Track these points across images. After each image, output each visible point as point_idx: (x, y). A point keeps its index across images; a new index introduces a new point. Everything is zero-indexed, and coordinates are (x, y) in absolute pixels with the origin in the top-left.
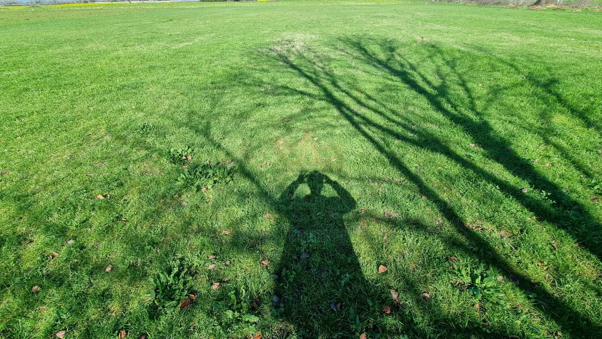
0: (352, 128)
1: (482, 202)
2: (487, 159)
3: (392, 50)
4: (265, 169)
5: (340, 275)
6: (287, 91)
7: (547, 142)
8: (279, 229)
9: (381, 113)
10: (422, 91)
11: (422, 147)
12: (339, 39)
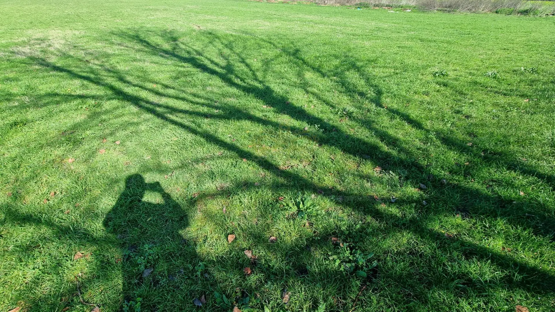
0: (158, 120)
2: (277, 114)
3: (175, 39)
4: (56, 200)
5: (194, 268)
6: (58, 99)
8: (102, 262)
9: (183, 99)
10: (213, 72)
11: (229, 119)
12: (113, 33)
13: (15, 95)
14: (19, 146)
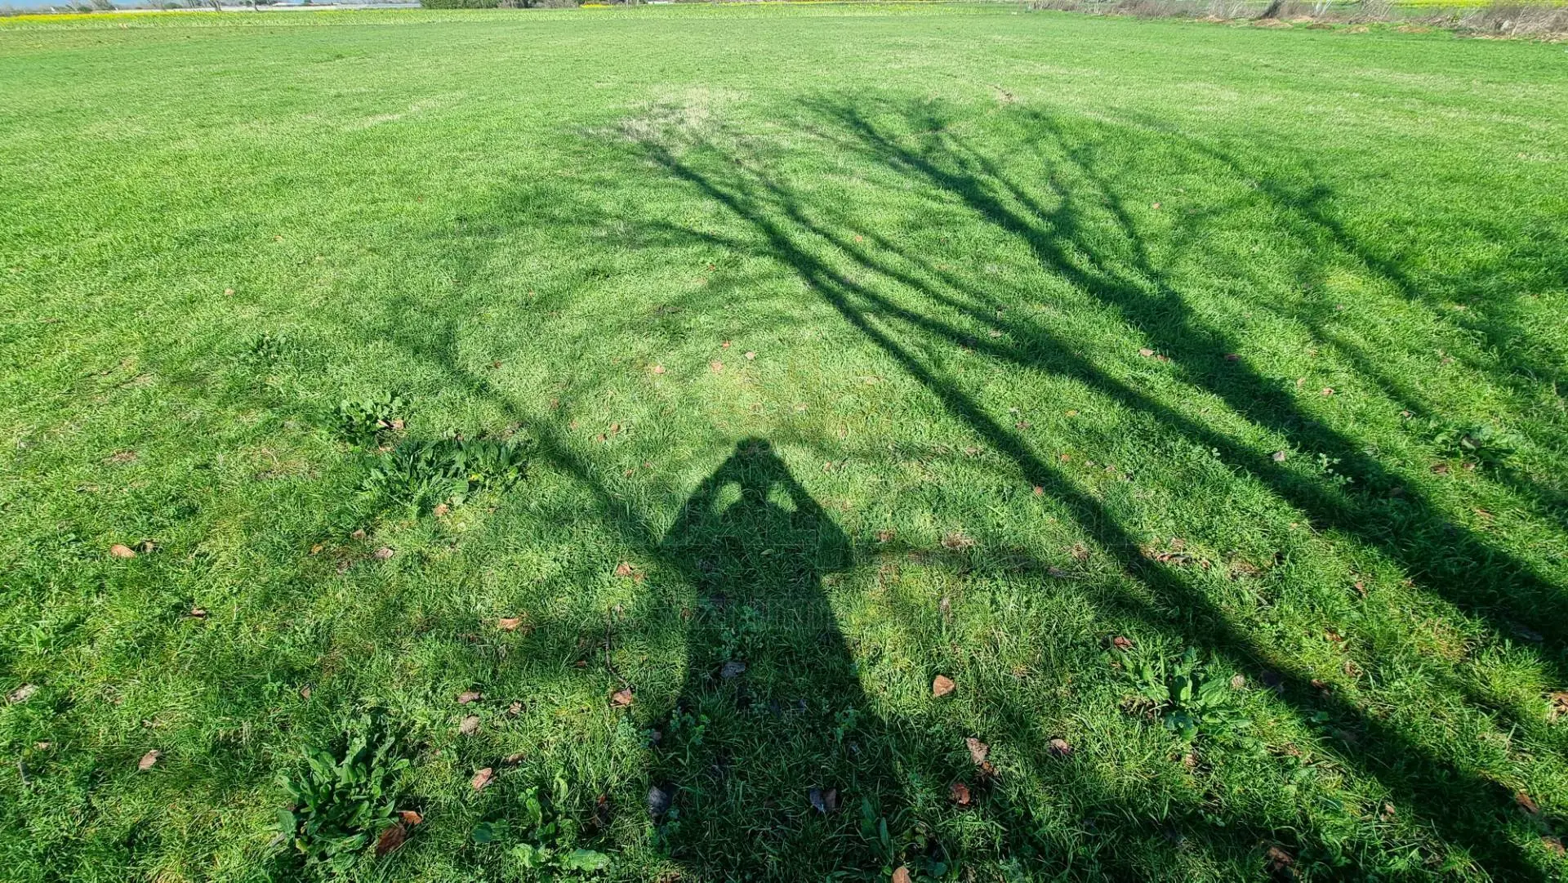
0: (844, 325)
1: (1181, 491)
2: (1185, 385)
3: (936, 125)
4: (617, 443)
5: (832, 713)
6: (668, 236)
7: (1319, 337)
8: (660, 603)
9: (917, 284)
10: (1014, 225)
11: (1024, 362)
12: (801, 101)
13: (606, 216)
14: (588, 316)
